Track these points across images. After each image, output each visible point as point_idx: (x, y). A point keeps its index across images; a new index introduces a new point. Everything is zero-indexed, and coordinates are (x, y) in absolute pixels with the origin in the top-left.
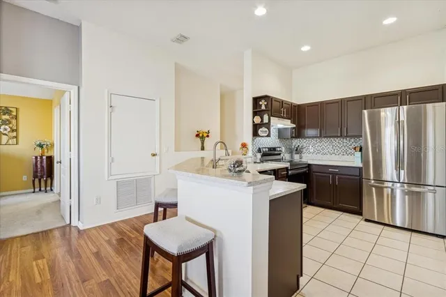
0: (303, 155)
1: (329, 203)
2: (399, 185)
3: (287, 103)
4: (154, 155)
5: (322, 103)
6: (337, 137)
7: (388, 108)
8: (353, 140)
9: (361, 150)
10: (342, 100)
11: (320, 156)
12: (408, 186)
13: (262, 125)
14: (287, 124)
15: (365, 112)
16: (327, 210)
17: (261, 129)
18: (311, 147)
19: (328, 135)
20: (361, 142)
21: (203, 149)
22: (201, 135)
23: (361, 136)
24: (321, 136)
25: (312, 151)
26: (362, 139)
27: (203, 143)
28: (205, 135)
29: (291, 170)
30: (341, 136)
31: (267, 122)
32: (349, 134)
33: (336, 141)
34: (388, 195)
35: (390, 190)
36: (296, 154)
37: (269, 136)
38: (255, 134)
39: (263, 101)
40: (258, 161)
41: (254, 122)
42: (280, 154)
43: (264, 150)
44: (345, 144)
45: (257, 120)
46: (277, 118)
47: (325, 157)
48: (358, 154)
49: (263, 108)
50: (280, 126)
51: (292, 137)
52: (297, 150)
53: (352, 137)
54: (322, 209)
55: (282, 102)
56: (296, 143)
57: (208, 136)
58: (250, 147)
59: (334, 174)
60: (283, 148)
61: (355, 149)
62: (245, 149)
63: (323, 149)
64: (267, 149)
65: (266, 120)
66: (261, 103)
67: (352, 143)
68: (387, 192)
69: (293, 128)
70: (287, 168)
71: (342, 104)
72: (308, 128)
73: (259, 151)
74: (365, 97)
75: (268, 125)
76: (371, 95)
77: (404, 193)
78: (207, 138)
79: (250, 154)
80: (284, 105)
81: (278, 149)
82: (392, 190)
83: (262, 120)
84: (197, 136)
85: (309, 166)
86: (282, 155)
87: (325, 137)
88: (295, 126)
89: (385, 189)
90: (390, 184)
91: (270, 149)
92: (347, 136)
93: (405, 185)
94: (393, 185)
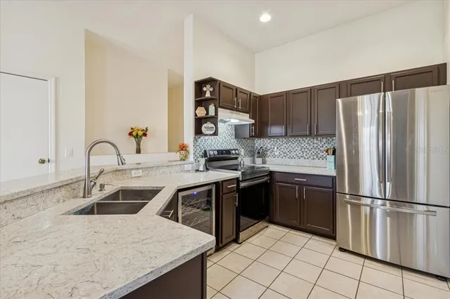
0: (267, 159)
1: (295, 223)
2: (380, 202)
3: (243, 92)
4: (43, 162)
5: (287, 93)
6: (306, 136)
7: (365, 96)
8: (324, 140)
9: (334, 153)
10: (311, 89)
11: (286, 160)
12: (391, 204)
13: (207, 119)
14: (245, 119)
15: (339, 101)
16: (293, 232)
17: (205, 125)
18: (276, 148)
19: (295, 134)
20: (334, 143)
21: (138, 151)
22: (134, 134)
23: (334, 135)
24: (286, 135)
25: (277, 154)
26: (336, 139)
27: (138, 144)
28: (140, 133)
29: (243, 181)
30: (310, 135)
31: (213, 114)
32: (320, 132)
33: (305, 142)
34: (366, 216)
35: (368, 208)
36: (258, 157)
37: (215, 134)
38: (198, 132)
39: (208, 86)
40: (201, 169)
41: (196, 115)
42: (236, 158)
43: (212, 153)
44: (315, 145)
45: (201, 112)
46: (229, 111)
47: (292, 162)
48: (331, 158)
49: (208, 95)
50: (235, 121)
51: (251, 137)
52: (259, 153)
53: (323, 136)
54: (287, 230)
55: (237, 90)
56: (259, 143)
57: (145, 135)
58: (191, 149)
59: (301, 184)
60: (243, 150)
61: (327, 151)
62: (183, 152)
63: (290, 152)
64: (216, 153)
65: (212, 112)
66: (205, 89)
67: (323, 144)
68: (365, 211)
69: (253, 124)
70: (237, 179)
71: (311, 93)
72: (272, 125)
73: (205, 154)
74: (340, 84)
75: (214, 120)
76: (346, 82)
77: (386, 214)
78: (143, 138)
79: (191, 158)
80: (239, 94)
81: (234, 152)
82: (371, 208)
83: (207, 113)
84: (130, 134)
85: (271, 173)
86: (240, 159)
87: (291, 136)
88: (253, 121)
89: (363, 208)
90: (369, 201)
91: (220, 152)
92: (317, 135)
93: (388, 202)
94: (373, 202)
